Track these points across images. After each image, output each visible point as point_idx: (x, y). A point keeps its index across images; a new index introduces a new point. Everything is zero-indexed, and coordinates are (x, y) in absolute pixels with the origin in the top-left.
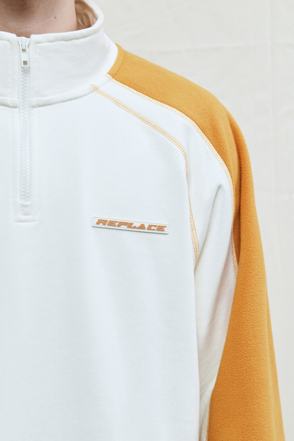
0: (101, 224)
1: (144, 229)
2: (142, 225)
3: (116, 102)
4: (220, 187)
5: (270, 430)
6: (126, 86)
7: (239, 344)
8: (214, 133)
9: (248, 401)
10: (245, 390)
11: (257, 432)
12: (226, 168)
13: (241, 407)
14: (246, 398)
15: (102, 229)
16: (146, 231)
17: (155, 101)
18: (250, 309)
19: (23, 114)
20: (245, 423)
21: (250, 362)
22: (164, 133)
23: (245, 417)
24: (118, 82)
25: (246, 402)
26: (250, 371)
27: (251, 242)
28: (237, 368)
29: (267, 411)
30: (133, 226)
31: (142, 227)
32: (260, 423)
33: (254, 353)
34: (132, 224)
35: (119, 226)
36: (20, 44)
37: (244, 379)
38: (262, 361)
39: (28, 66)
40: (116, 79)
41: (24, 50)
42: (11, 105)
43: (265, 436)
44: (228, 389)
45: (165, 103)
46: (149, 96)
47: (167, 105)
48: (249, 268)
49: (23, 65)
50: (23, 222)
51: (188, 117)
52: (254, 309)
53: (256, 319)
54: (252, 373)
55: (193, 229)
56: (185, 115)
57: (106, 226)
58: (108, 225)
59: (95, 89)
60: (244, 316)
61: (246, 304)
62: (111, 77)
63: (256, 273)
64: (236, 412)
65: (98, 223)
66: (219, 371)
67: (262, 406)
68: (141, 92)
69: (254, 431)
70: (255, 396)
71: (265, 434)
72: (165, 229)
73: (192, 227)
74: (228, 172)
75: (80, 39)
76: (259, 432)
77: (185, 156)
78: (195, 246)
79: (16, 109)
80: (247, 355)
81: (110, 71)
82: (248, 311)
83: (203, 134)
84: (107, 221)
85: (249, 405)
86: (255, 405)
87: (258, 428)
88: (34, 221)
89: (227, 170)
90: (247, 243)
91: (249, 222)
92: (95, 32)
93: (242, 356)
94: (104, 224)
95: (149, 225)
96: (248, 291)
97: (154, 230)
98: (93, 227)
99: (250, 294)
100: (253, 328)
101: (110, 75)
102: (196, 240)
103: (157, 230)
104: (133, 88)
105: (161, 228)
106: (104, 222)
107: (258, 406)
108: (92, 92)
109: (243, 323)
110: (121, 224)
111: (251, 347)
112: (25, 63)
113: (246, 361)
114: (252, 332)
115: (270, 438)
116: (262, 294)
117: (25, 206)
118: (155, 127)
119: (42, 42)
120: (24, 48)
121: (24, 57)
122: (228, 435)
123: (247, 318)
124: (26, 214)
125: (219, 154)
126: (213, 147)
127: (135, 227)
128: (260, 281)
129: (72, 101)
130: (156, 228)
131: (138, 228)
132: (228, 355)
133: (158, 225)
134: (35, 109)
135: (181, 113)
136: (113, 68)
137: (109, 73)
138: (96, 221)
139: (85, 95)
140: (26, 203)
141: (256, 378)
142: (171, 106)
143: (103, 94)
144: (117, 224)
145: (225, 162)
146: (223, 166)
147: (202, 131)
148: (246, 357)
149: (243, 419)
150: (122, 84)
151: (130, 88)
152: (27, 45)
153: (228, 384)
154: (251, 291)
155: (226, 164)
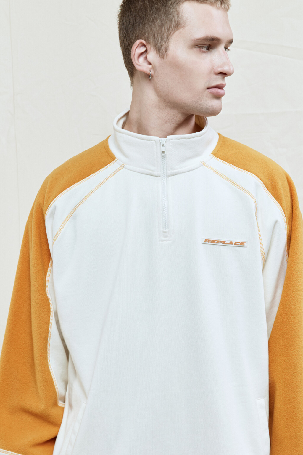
0: (207, 242)
1: (232, 244)
2: (231, 242)
3: (216, 171)
4: (276, 222)
5: (301, 366)
6: (222, 160)
7: (285, 313)
8: (274, 187)
9: (288, 348)
10: (287, 341)
11: (293, 366)
12: (281, 208)
13: (284, 351)
14: (288, 346)
15: (208, 245)
16: (233, 245)
17: (239, 168)
18: (292, 293)
19: (163, 182)
20: (286, 360)
21: (291, 325)
22: (242, 189)
23: (286, 357)
24: (217, 158)
25: (287, 348)
26: (291, 330)
27: (295, 253)
28: (283, 328)
29: (300, 355)
30: (225, 243)
31: (231, 243)
32: (295, 361)
33: (294, 320)
34: (225, 241)
35: (217, 243)
36: (161, 142)
37: (287, 335)
38: (299, 325)
39: (165, 154)
40: (216, 157)
41: (163, 145)
42: (157, 175)
43: (298, 369)
44: (277, 340)
45: (245, 170)
46: (236, 166)
47: (246, 171)
48: (292, 268)
49: (162, 154)
50: (163, 241)
51: (259, 178)
52: (295, 293)
53: (296, 299)
54: (292, 331)
55: (261, 244)
56: (257, 177)
57: (210, 243)
58: (211, 242)
59: (204, 164)
60: (289, 297)
61: (290, 290)
62: (213, 156)
63: (296, 272)
64: (281, 354)
65: (205, 241)
66: (273, 329)
67: (297, 352)
68: (231, 164)
69: (290, 366)
70: (293, 345)
71: (298, 368)
72: (245, 244)
73: (260, 242)
74: (283, 210)
75: (195, 137)
76: (294, 367)
77: (255, 202)
78: (262, 254)
79: (159, 177)
80: (290, 320)
81: (213, 152)
82: (291, 294)
83: (267, 189)
84: (210, 240)
85: (289, 350)
86: (292, 350)
87: (293, 364)
88: (170, 241)
89: (282, 209)
90: (292, 253)
91: (295, 240)
92: (204, 134)
93: (286, 320)
94: (209, 242)
95: (235, 242)
96: (291, 282)
97: (238, 245)
98: (202, 243)
99: (293, 284)
100: (294, 304)
101: (212, 155)
102: (263, 251)
103: (240, 245)
104: (227, 162)
105: (242, 244)
106: (209, 241)
107: (294, 351)
108: (202, 166)
109: (288, 301)
110: (218, 242)
111: (292, 316)
112: (163, 152)
113: (288, 324)
114: (293, 307)
115: (301, 371)
116: (300, 284)
117: (165, 232)
118: (237, 186)
119: (173, 139)
120: (163, 144)
121: (163, 149)
122: (275, 367)
123: (290, 298)
124: (165, 237)
125: (277, 200)
126: (272, 196)
127: (227, 243)
128: (299, 276)
129: (190, 172)
130: (239, 244)
131: (229, 244)
132: (278, 319)
133: (240, 242)
134: (170, 178)
135: (255, 175)
136: (215, 150)
137: (212, 154)
138: (204, 240)
139: (198, 168)
140: (166, 231)
141: (294, 335)
142: (249, 171)
143: (208, 166)
144: (216, 242)
145: (280, 205)
146: (279, 207)
147: (266, 187)
148: (289, 322)
149: (285, 359)
150: (220, 159)
151: (224, 162)
152: (165, 142)
153: (277, 337)
154: (293, 282)
155: (281, 206)
